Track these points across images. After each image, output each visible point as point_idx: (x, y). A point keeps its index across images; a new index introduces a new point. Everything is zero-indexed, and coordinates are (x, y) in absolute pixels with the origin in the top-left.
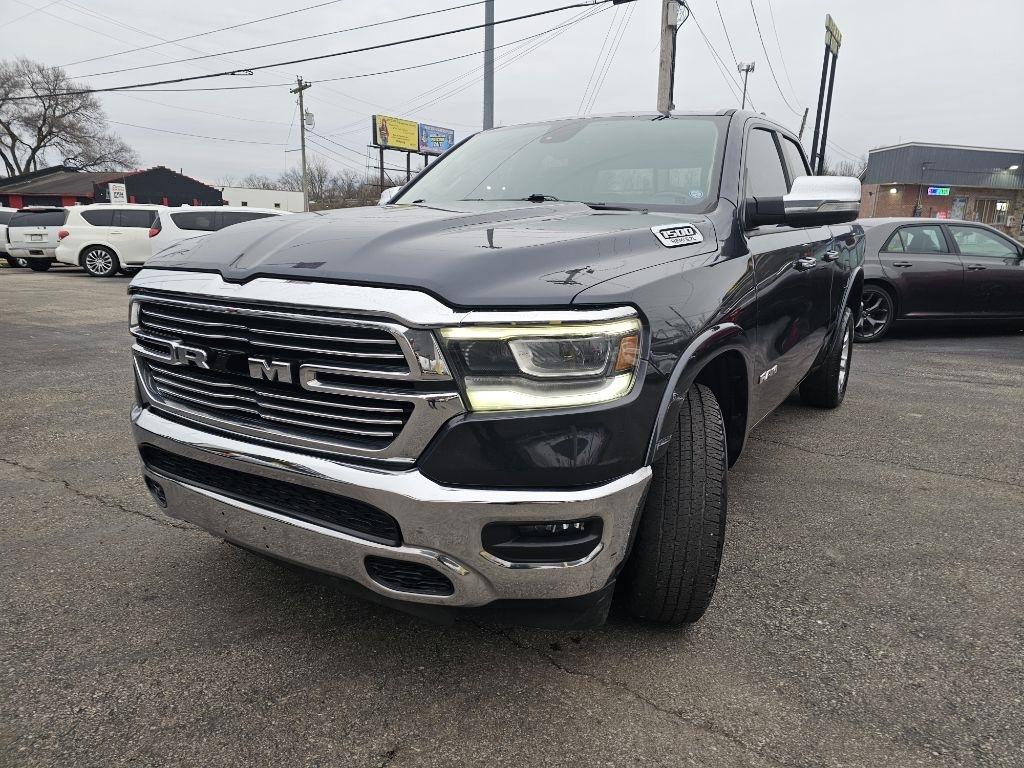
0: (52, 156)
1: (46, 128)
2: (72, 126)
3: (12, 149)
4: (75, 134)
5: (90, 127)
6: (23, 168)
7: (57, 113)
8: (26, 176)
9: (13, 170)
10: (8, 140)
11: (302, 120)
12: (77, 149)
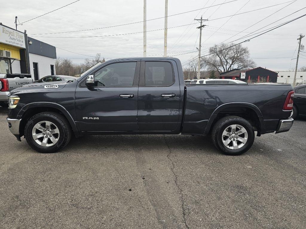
0: (235, 66)
1: (234, 60)
2: (240, 58)
3: (226, 65)
4: (241, 60)
5: (245, 58)
6: (227, 69)
7: (238, 55)
8: (228, 72)
9: (225, 71)
10: (226, 63)
11: (299, 48)
12: (242, 64)
